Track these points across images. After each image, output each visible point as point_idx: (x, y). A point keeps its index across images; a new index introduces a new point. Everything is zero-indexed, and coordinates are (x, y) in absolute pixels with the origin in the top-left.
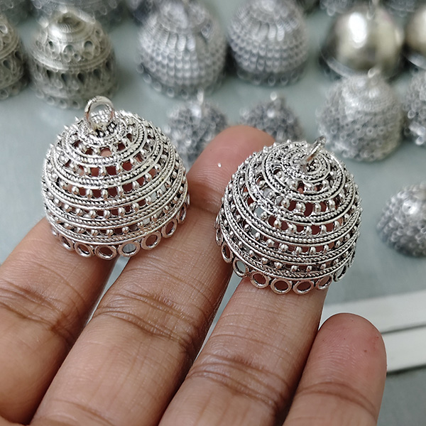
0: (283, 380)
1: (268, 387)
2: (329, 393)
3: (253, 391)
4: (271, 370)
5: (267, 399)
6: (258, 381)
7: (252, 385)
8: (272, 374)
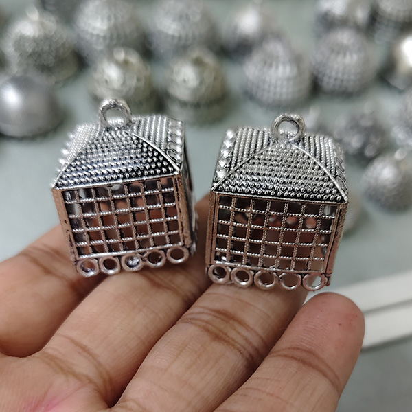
0: (261, 338)
1: (246, 339)
2: (293, 358)
3: (233, 340)
4: (252, 326)
5: (243, 349)
6: (239, 333)
7: (232, 334)
8: (252, 329)
